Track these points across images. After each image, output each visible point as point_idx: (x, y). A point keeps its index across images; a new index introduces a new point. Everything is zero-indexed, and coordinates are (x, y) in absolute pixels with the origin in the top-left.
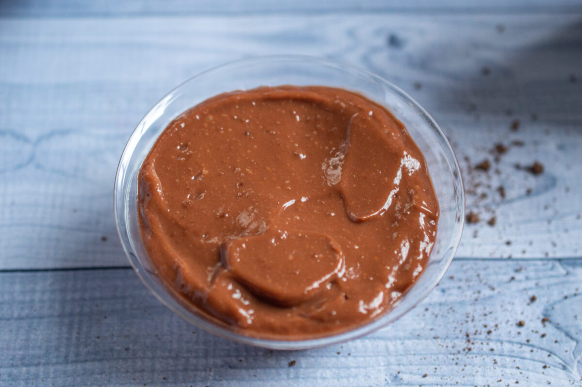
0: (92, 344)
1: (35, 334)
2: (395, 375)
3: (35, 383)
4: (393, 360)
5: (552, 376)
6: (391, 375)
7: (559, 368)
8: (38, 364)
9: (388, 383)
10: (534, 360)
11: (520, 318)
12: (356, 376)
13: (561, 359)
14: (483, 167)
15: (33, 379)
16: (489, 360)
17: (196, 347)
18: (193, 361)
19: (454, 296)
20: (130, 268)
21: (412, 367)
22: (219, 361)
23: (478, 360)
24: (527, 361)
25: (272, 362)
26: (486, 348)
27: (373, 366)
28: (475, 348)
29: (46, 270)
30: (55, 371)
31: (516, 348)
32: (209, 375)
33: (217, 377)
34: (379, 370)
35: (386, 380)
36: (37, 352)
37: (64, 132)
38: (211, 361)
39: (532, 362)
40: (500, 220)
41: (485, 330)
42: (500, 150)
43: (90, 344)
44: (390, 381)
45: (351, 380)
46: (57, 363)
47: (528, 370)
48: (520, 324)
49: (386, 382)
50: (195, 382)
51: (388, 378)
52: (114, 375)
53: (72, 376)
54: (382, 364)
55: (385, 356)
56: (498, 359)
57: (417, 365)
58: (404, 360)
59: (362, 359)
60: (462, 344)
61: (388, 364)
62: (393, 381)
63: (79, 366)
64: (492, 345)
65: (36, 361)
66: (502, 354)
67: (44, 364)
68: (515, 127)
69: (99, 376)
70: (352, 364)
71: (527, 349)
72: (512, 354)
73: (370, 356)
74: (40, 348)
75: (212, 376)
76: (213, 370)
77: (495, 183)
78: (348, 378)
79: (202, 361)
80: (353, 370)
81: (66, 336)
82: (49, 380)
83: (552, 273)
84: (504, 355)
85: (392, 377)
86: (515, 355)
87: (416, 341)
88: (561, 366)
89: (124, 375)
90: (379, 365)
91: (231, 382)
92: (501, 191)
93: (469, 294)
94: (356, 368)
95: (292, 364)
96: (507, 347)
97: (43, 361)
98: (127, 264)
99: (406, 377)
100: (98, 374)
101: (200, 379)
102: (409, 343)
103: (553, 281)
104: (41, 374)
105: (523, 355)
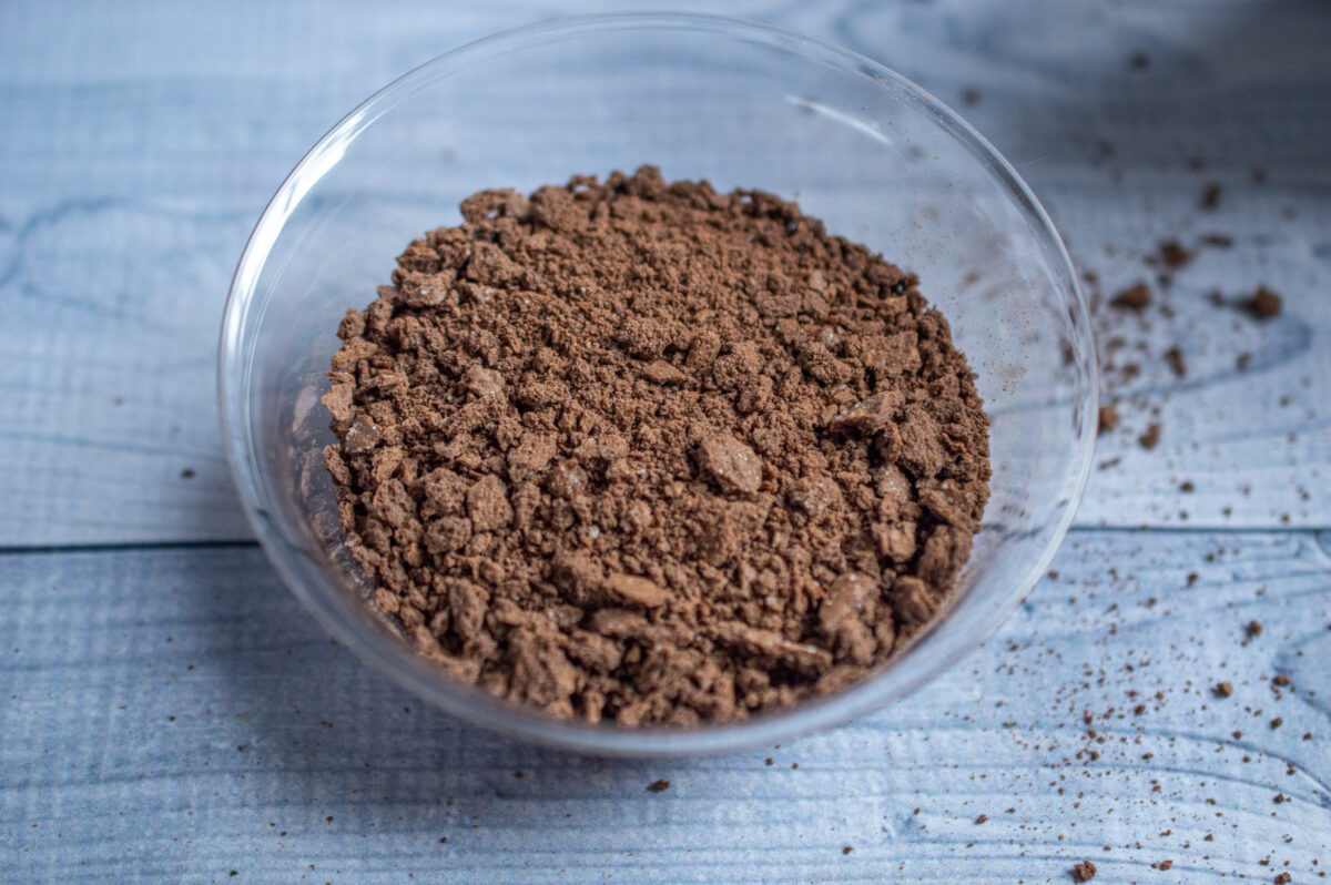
0: (158, 735)
1: (18, 710)
2: (906, 818)
3: (15, 833)
4: (901, 779)
5: (1295, 822)
6: (898, 816)
7: (1313, 802)
8: (24, 785)
9: (889, 837)
10: (1251, 783)
11: (1221, 677)
12: (809, 820)
13: (1319, 781)
14: (1132, 301)
15: (12, 821)
16: (1139, 782)
17: (415, 744)
18: (409, 779)
19: (1055, 622)
20: (254, 544)
21: (949, 798)
22: (471, 780)
23: (1112, 782)
24: (1233, 785)
25: (602, 782)
26: (1132, 751)
27: (852, 795)
28: (1107, 751)
29: (47, 549)
30: (67, 802)
31: (1207, 751)
32: (448, 814)
33: (467, 820)
34: (869, 805)
35: (884, 830)
36: (21, 754)
37: (94, 206)
38: (452, 779)
39: (1247, 786)
40: (1169, 431)
41: (1130, 705)
42: (1173, 256)
43: (152, 736)
44: (894, 834)
45: (799, 828)
46: (71, 782)
47: (1236, 808)
48: (1221, 692)
49: (885, 835)
50: (413, 830)
51: (889, 826)
52: (210, 812)
53: (109, 814)
54: (876, 789)
55: (881, 770)
56: (1162, 778)
57: (962, 792)
58: (931, 780)
59: (826, 777)
60: (1073, 741)
61: (891, 791)
62: (901, 832)
63: (125, 791)
64: (1148, 744)
65: (18, 779)
66: (1172, 766)
67: (40, 786)
68: (1210, 199)
69: (173, 816)
70: (800, 790)
71: (1234, 754)
72: (1196, 767)
73: (844, 769)
74: (29, 743)
75: (455, 817)
76: (456, 801)
77: (1160, 340)
78: (789, 823)
79: (432, 779)
80: (804, 803)
81: (94, 713)
82: (51, 823)
83: (1297, 565)
84: (1176, 770)
85: (900, 822)
86: (1205, 769)
87: (960, 733)
88: (1317, 798)
89: (236, 813)
90: (869, 792)
91: (501, 831)
92: (1175, 358)
93: (1094, 617)
94: (809, 798)
95: (657, 788)
96: (1184, 748)
97: (37, 776)
98: (246, 537)
99: (933, 823)
100: (172, 810)
101: (423, 823)
102: (942, 738)
103: (1299, 584)
104: (32, 809)
105: (1225, 770)
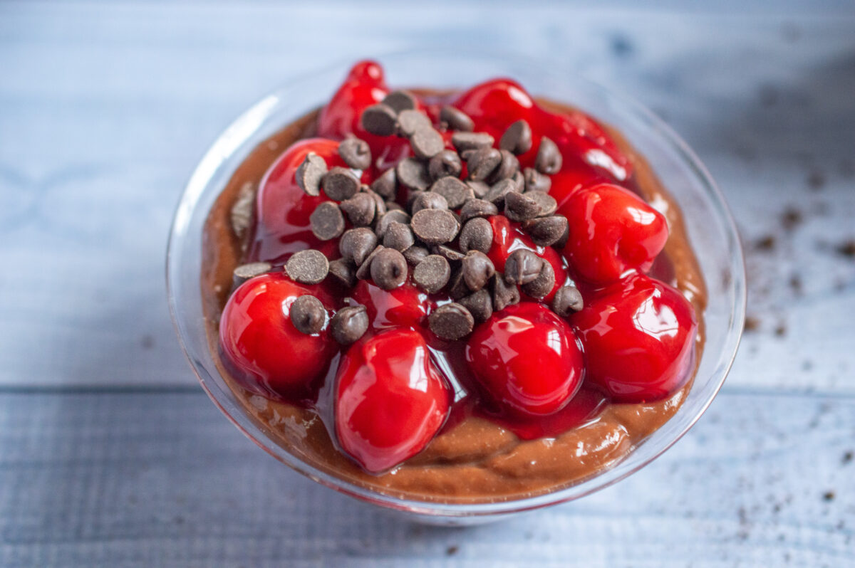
1: (29, 493)
4: (618, 548)
8: (32, 541)
11: (827, 486)
14: (766, 245)
16: (777, 553)
17: (294, 520)
18: (288, 543)
19: (719, 448)
22: (331, 544)
23: (758, 553)
25: (418, 546)
26: (772, 534)
30: (60, 553)
31: (821, 535)
36: (31, 521)
41: (769, 506)
42: (791, 219)
43: (118, 511)
46: (63, 540)
48: (828, 497)
53: (88, 563)
55: (605, 543)
56: (793, 552)
58: (638, 550)
59: (567, 547)
60: (732, 526)
61: (612, 557)
64: (783, 529)
65: (28, 536)
66: (799, 543)
67: (42, 542)
68: (816, 182)
69: (131, 564)
70: (551, 555)
71: (838, 538)
74: (35, 514)
76: (321, 558)
77: (784, 268)
80: (553, 563)
81: (79, 496)
84: (801, 546)
87: (658, 520)
90: (596, 558)
92: (795, 283)
95: (451, 551)
96: (806, 534)
97: (39, 536)
100: (131, 560)
102: (647, 523)
104: (36, 557)
105: (833, 548)
